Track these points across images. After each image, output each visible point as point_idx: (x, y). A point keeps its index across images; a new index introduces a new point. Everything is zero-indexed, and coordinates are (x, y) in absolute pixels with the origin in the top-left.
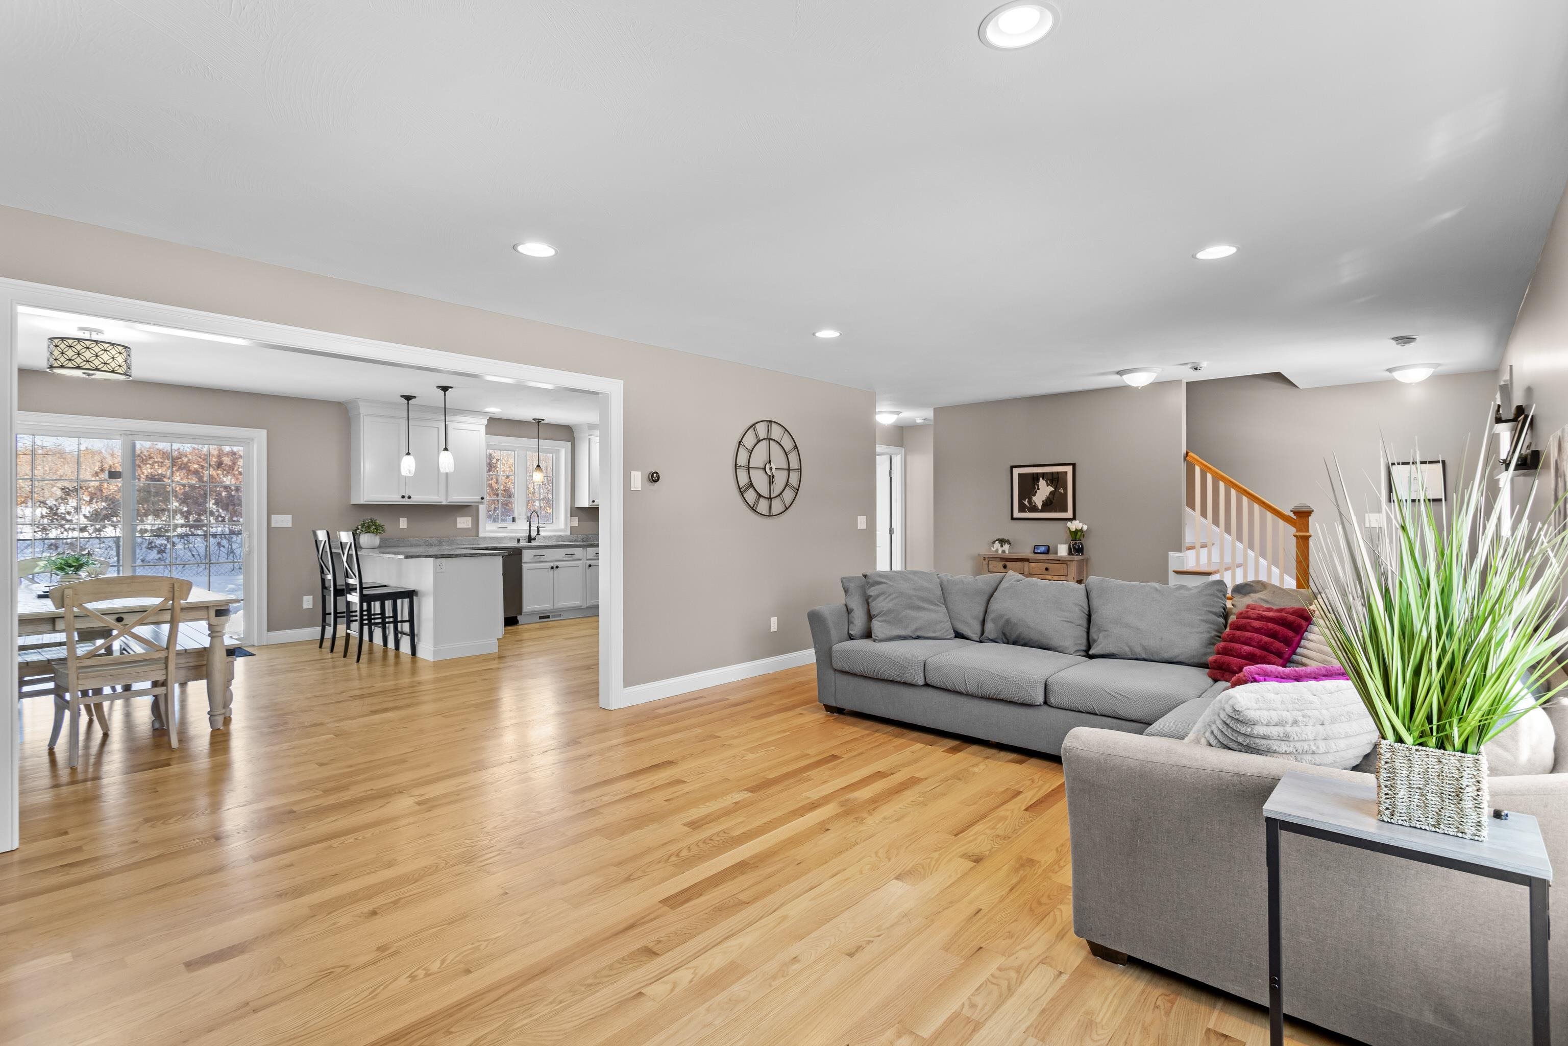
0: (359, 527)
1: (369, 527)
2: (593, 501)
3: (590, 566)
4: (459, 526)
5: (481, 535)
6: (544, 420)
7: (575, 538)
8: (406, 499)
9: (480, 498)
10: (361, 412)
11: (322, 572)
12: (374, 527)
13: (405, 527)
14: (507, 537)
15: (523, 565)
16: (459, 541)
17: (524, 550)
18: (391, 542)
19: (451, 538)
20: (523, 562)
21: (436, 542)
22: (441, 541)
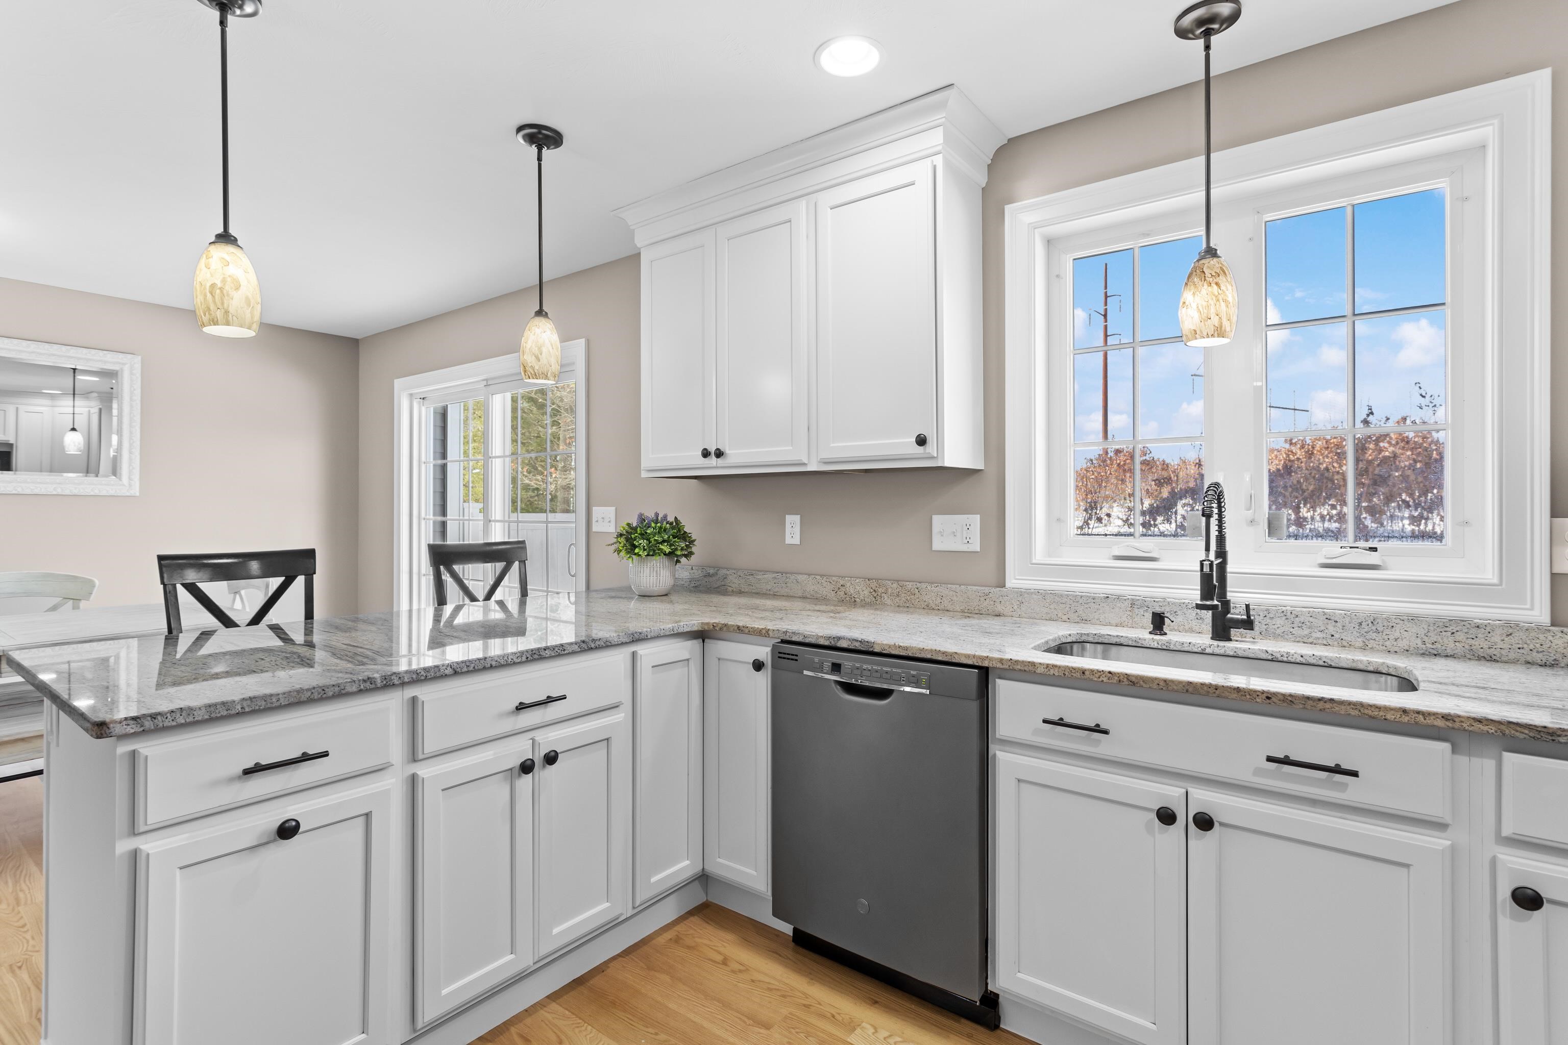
4: (940, 543)
8: (713, 460)
10: (639, 247)
12: (663, 538)
13: (796, 540)
14: (1119, 598)
15: (999, 754)
16: (934, 599)
17: (1000, 678)
18: (759, 580)
19: (909, 585)
20: (997, 736)
21: (866, 592)
22: (880, 590)
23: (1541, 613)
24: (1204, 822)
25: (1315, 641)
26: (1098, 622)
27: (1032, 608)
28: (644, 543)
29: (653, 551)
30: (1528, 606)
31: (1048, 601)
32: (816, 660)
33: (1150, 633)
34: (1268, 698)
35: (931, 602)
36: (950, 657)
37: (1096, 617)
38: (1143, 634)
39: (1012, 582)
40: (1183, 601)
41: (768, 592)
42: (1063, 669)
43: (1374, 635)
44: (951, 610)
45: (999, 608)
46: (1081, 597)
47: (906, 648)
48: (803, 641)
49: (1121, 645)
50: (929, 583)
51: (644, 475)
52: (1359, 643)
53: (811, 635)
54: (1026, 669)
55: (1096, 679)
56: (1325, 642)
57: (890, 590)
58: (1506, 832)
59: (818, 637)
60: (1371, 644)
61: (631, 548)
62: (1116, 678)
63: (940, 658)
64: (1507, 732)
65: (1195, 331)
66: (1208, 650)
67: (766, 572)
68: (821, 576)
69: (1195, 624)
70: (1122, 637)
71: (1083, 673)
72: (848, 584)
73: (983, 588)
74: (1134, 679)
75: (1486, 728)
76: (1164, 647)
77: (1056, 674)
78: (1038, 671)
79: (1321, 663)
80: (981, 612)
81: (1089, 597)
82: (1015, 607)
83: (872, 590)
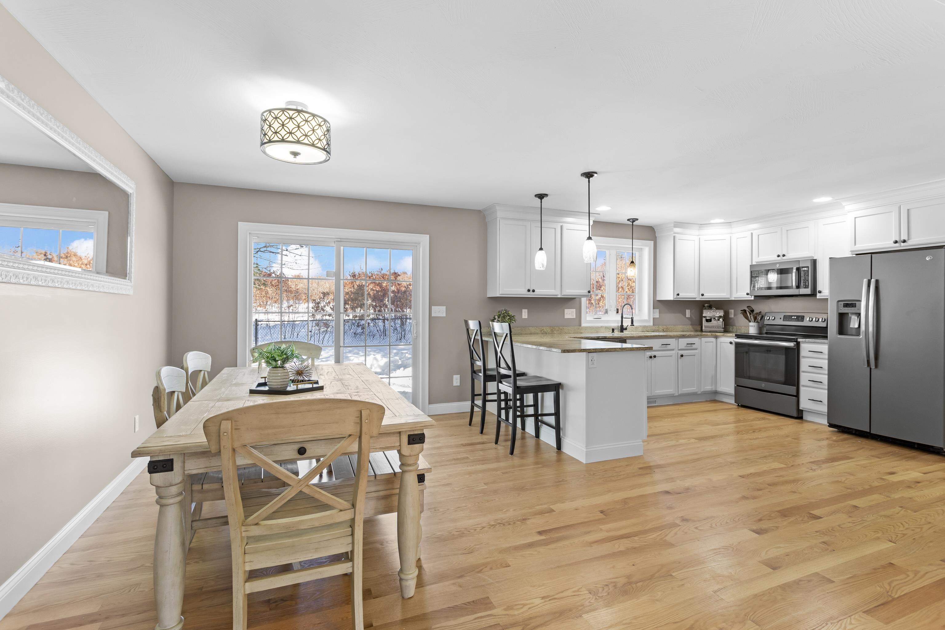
0: (496, 317)
1: (504, 317)
2: (678, 295)
3: (682, 356)
4: (566, 316)
5: (584, 325)
6: (637, 219)
7: (657, 329)
8: (531, 293)
9: (587, 291)
10: (498, 217)
11: (472, 358)
12: (508, 317)
13: (526, 317)
14: (603, 327)
16: (567, 331)
19: (561, 328)
21: (550, 331)
22: (553, 329)
23: (651, 324)
24: (655, 357)
34: (661, 336)
37: (600, 331)
39: (582, 325)
43: (637, 329)
45: (582, 331)
50: (565, 326)
57: (556, 329)
58: (679, 349)
68: (536, 327)
72: (544, 329)
82: (585, 331)
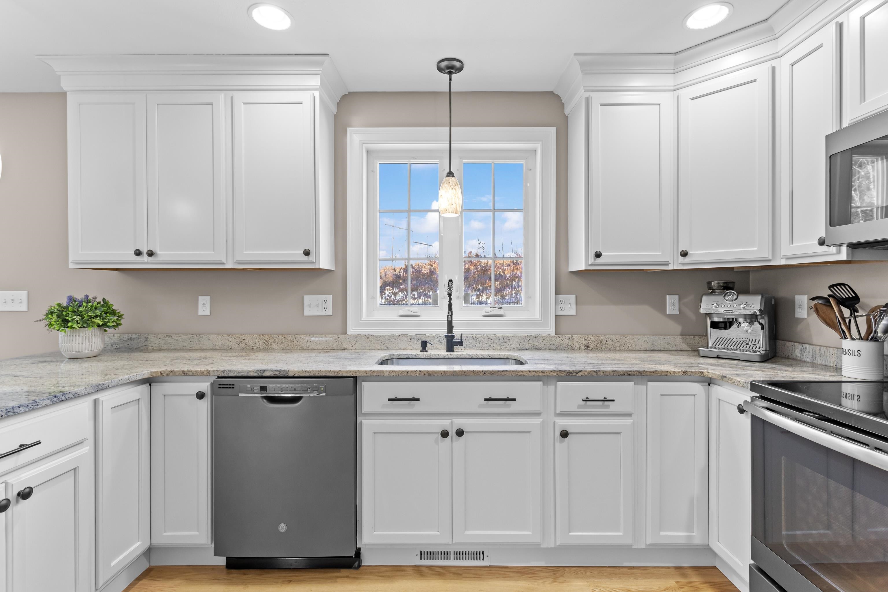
2: (598, 255)
3: (564, 434)
4: (308, 312)
5: (353, 329)
7: (567, 342)
8: (145, 258)
10: (66, 90)
15: (364, 421)
16: (305, 343)
17: (363, 381)
18: (177, 340)
19: (290, 337)
20: (363, 412)
21: (261, 343)
22: (270, 341)
23: (551, 330)
24: (460, 433)
25: (484, 348)
26: (395, 348)
27: (362, 344)
28: (77, 318)
29: (86, 324)
30: (549, 328)
31: (370, 340)
32: (249, 386)
33: (421, 351)
34: (485, 373)
35: (304, 345)
36: (337, 374)
37: (394, 346)
38: (417, 352)
39: (351, 331)
40: (433, 335)
41: (185, 348)
42: (398, 372)
43: (504, 344)
44: (316, 349)
45: (344, 345)
46: (387, 336)
47: (310, 372)
48: (237, 375)
49: (409, 358)
50: (302, 334)
51: (71, 266)
52: (499, 348)
53: (243, 371)
54: (379, 374)
55: (413, 375)
56: (488, 349)
57: (277, 340)
58: (558, 412)
59: (249, 371)
60: (503, 347)
61: (65, 323)
62: (423, 373)
63: (331, 375)
64: (559, 374)
65: (446, 209)
66: (447, 357)
67: (182, 334)
68: (227, 334)
69: (438, 345)
70: (409, 354)
71: (408, 373)
72: (248, 339)
73: (335, 335)
74: (431, 373)
75: (553, 374)
76: (428, 357)
77: (394, 375)
78: (385, 375)
79: (489, 357)
80: (334, 349)
81: (391, 336)
82: (353, 344)
83: (265, 341)
